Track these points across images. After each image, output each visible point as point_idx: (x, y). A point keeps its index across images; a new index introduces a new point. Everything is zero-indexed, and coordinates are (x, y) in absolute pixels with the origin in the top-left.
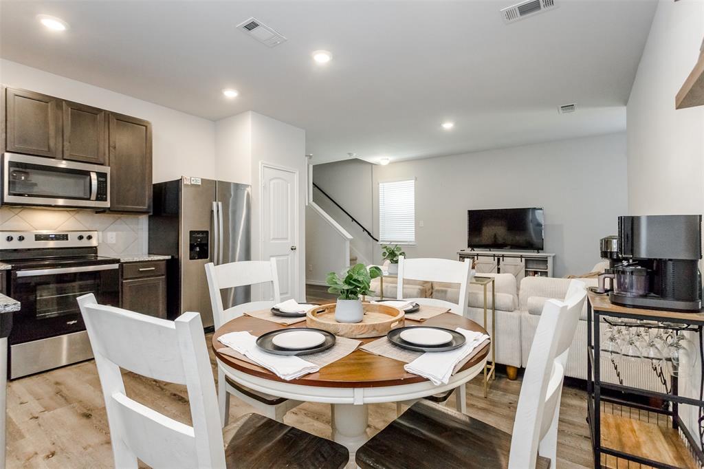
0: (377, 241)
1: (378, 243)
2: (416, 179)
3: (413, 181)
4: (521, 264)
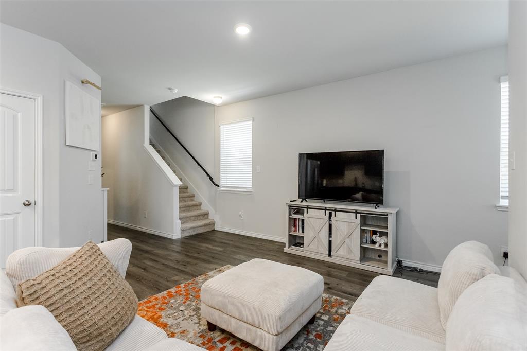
0: (218, 186)
1: (219, 189)
2: (253, 120)
3: (251, 122)
4: (356, 221)
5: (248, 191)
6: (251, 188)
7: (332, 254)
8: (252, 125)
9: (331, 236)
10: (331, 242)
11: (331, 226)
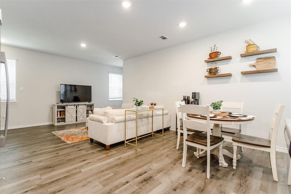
4: (85, 108)
6: (14, 100)
7: (77, 120)
8: (15, 62)
9: (77, 114)
10: (76, 116)
11: (77, 111)
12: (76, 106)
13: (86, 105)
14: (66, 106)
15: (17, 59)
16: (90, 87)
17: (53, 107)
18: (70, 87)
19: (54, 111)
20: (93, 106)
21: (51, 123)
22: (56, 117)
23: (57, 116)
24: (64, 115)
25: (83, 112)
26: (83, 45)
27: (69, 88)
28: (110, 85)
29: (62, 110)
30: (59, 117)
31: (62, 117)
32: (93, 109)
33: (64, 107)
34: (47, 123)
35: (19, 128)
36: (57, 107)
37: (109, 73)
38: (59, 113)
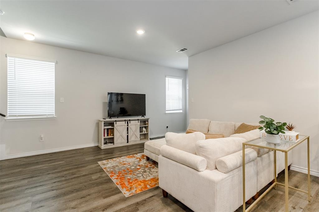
0: (4, 116)
1: (5, 118)
3: (54, 64)
4: (138, 124)
5: (48, 117)
6: (54, 114)
7: (129, 141)
8: (54, 66)
9: (128, 133)
10: (128, 136)
11: (128, 128)
12: (126, 122)
13: (139, 121)
14: (115, 122)
15: (57, 61)
16: (143, 96)
17: (98, 123)
18: (116, 96)
19: (100, 129)
20: (148, 121)
21: (96, 145)
22: (103, 138)
23: (104, 136)
24: (112, 135)
25: (136, 130)
26: (140, 32)
27: (114, 98)
28: (168, 93)
29: (110, 127)
30: (106, 137)
31: (110, 137)
32: (147, 125)
33: (112, 124)
34: (92, 145)
35: (59, 151)
36: (104, 124)
37: (166, 77)
38: (106, 131)
